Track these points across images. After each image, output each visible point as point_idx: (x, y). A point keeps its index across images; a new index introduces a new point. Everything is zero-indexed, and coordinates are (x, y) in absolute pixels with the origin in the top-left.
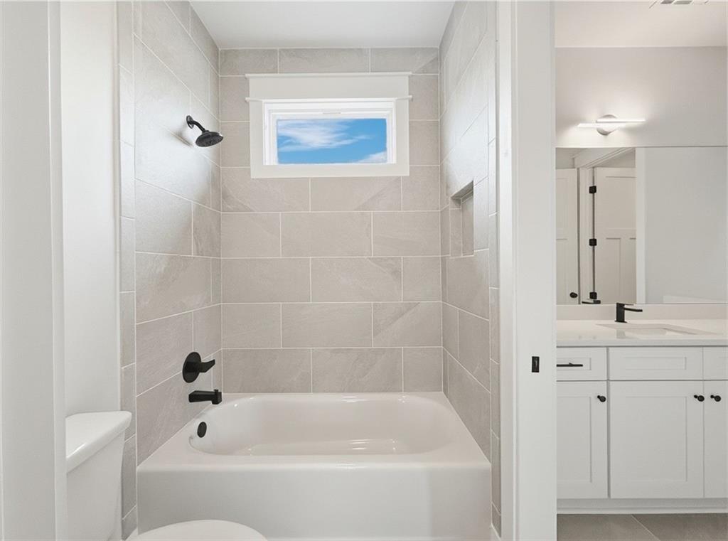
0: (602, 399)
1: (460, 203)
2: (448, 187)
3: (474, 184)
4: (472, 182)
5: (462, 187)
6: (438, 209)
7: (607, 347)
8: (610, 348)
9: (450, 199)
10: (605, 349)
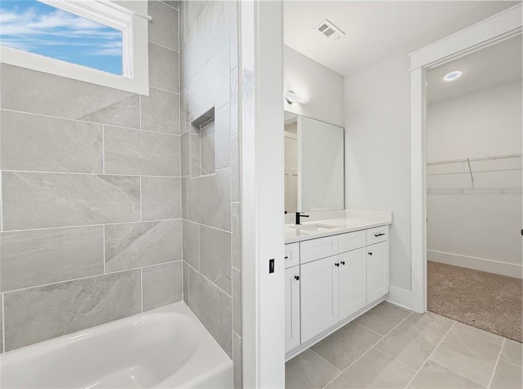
0: (297, 278)
1: (199, 129)
2: (188, 113)
3: (215, 110)
4: (214, 108)
5: (203, 113)
6: (178, 133)
7: (300, 242)
8: (301, 243)
9: (190, 124)
10: (298, 243)
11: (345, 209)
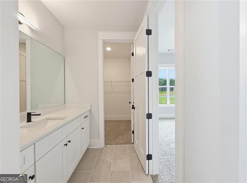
0: (33, 177)
7: (35, 143)
11: (65, 104)
